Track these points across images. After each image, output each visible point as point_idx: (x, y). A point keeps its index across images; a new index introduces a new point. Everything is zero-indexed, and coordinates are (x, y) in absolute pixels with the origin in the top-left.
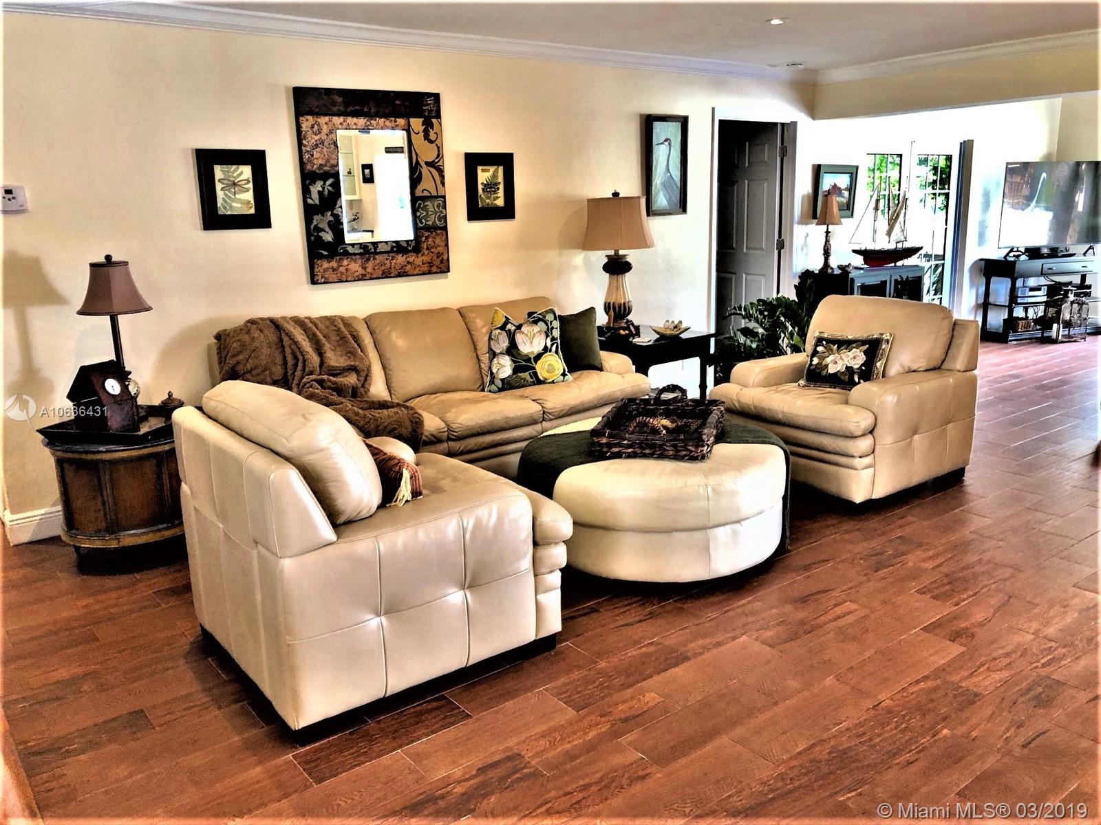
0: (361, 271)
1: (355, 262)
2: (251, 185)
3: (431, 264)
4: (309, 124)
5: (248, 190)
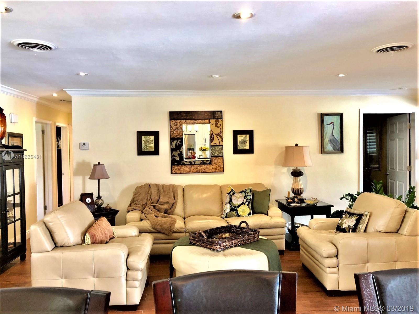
0: (189, 170)
1: (187, 167)
2: (153, 142)
4: (173, 123)
5: (152, 143)
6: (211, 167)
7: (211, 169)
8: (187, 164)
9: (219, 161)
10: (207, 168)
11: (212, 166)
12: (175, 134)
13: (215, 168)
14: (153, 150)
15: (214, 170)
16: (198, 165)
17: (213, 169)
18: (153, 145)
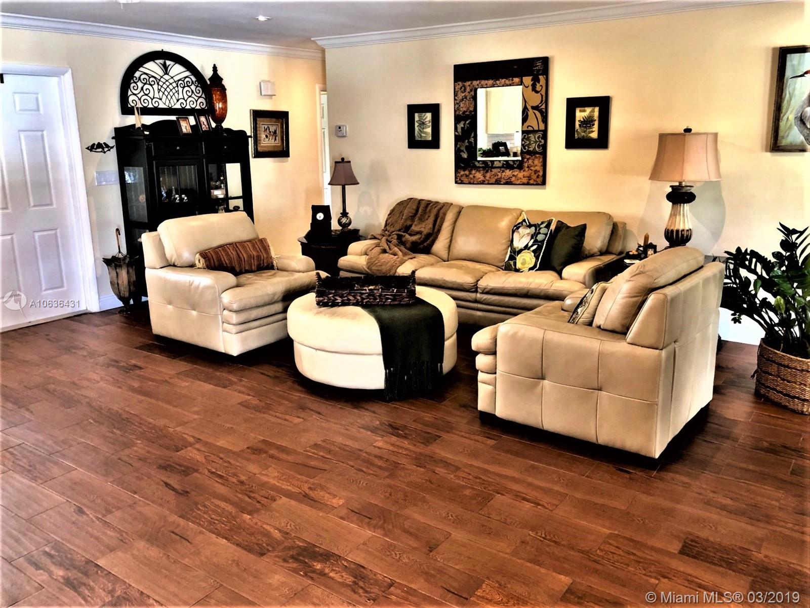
0: (482, 178)
1: (479, 171)
2: (431, 124)
3: (529, 178)
4: (460, 87)
5: (429, 127)
6: (521, 174)
7: (521, 178)
8: (479, 167)
9: (536, 162)
10: (513, 175)
11: (522, 171)
12: (461, 109)
13: (528, 175)
14: (430, 139)
15: (525, 180)
16: (499, 170)
17: (524, 177)
18: (429, 130)
